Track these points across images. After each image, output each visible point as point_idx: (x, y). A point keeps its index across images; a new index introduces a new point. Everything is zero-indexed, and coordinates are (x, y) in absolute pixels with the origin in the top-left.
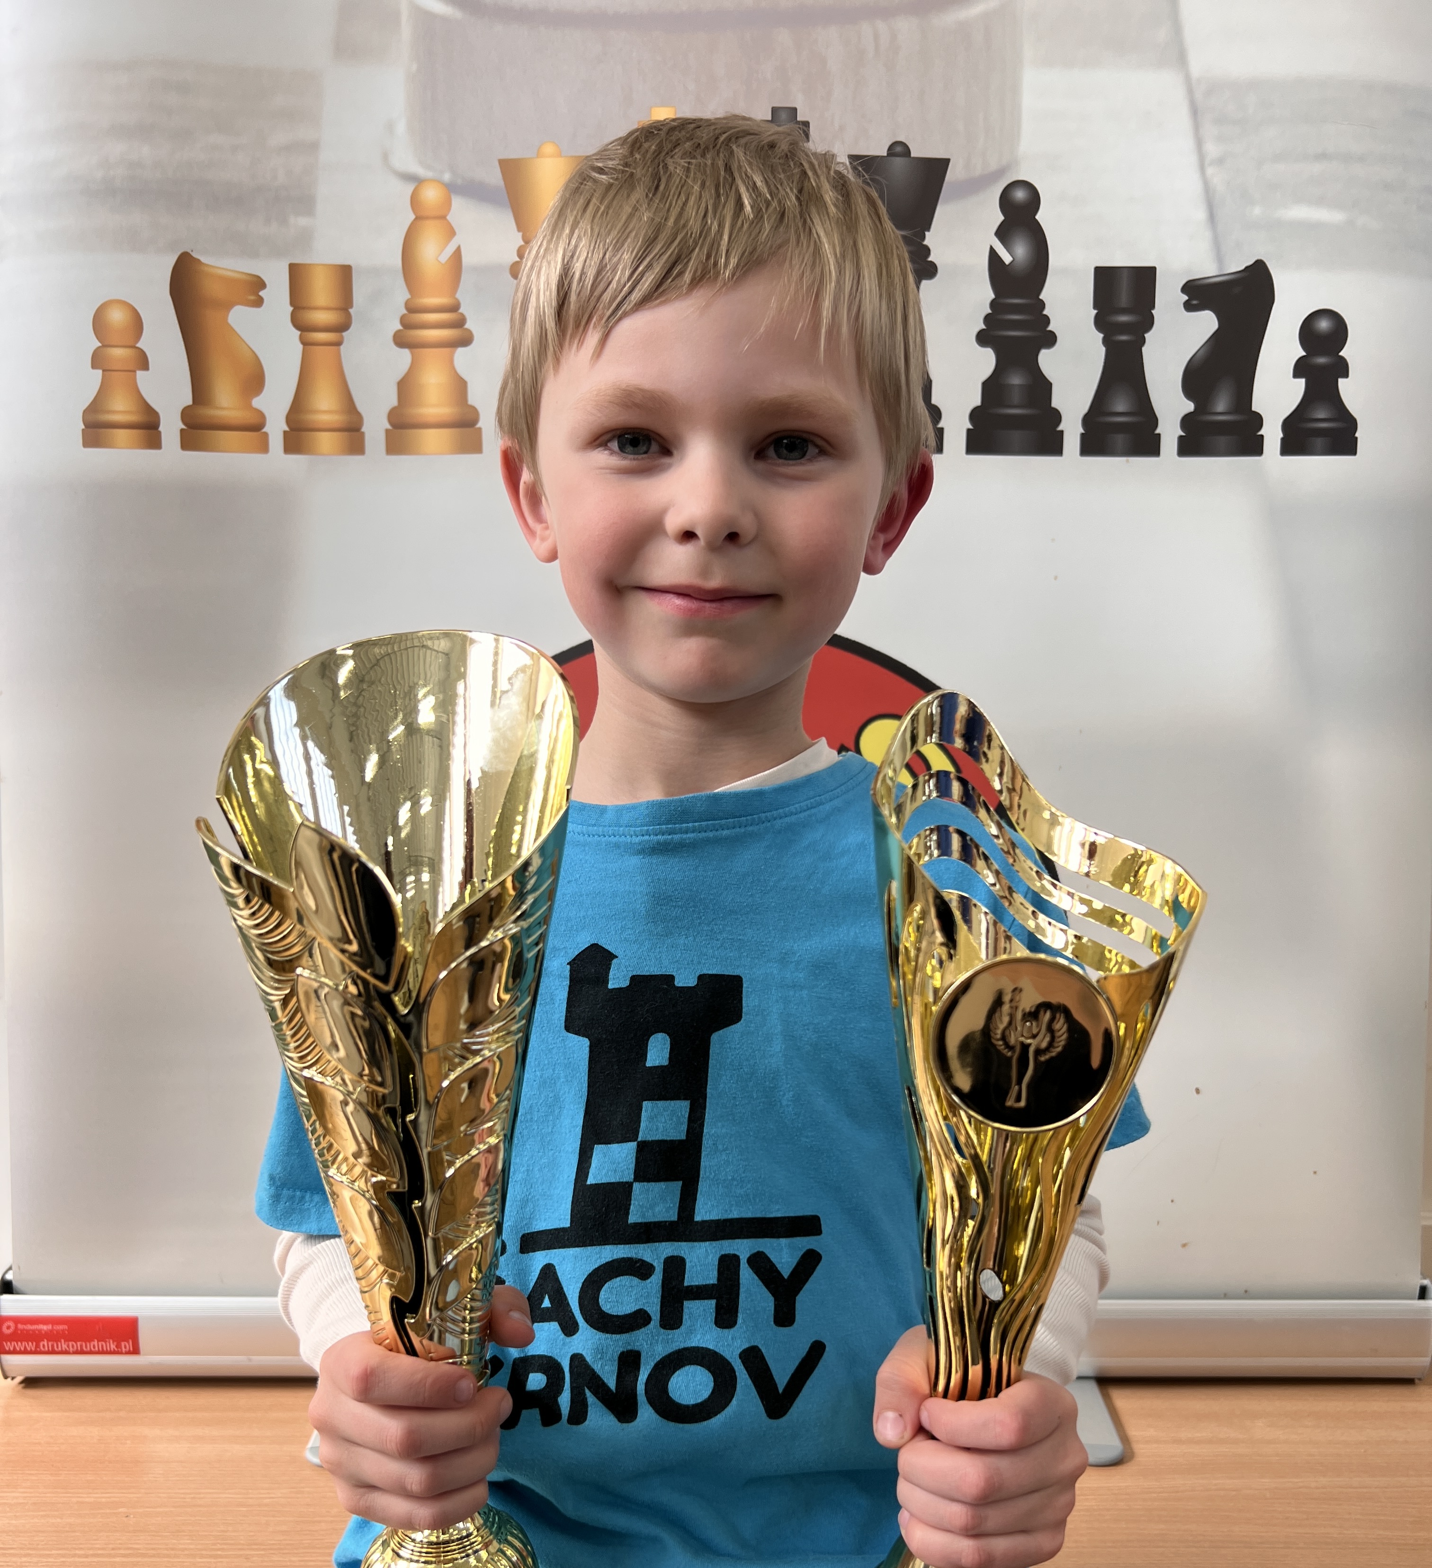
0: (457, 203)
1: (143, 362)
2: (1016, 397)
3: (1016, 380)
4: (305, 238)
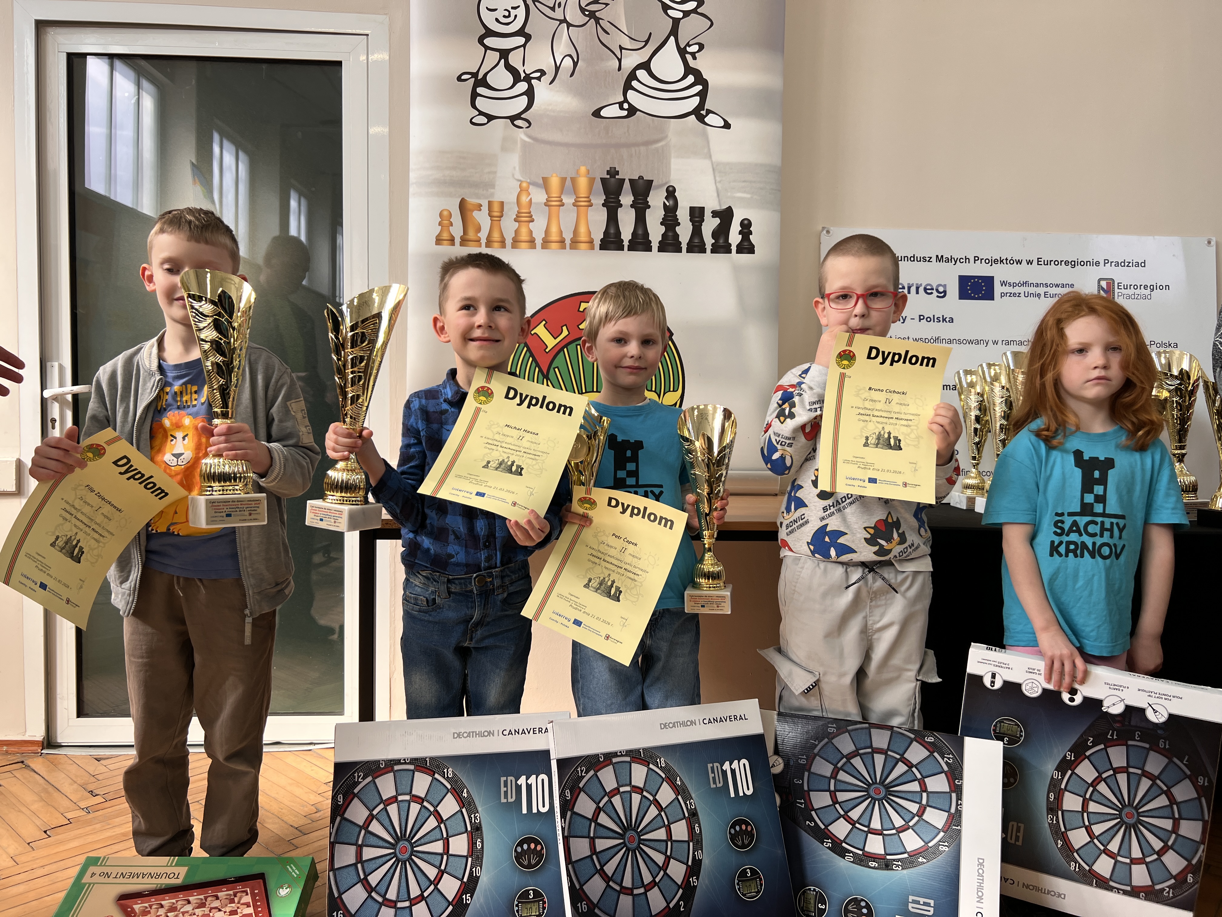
0: (531, 187)
1: (452, 225)
2: (670, 238)
3: (670, 234)
4: (492, 195)
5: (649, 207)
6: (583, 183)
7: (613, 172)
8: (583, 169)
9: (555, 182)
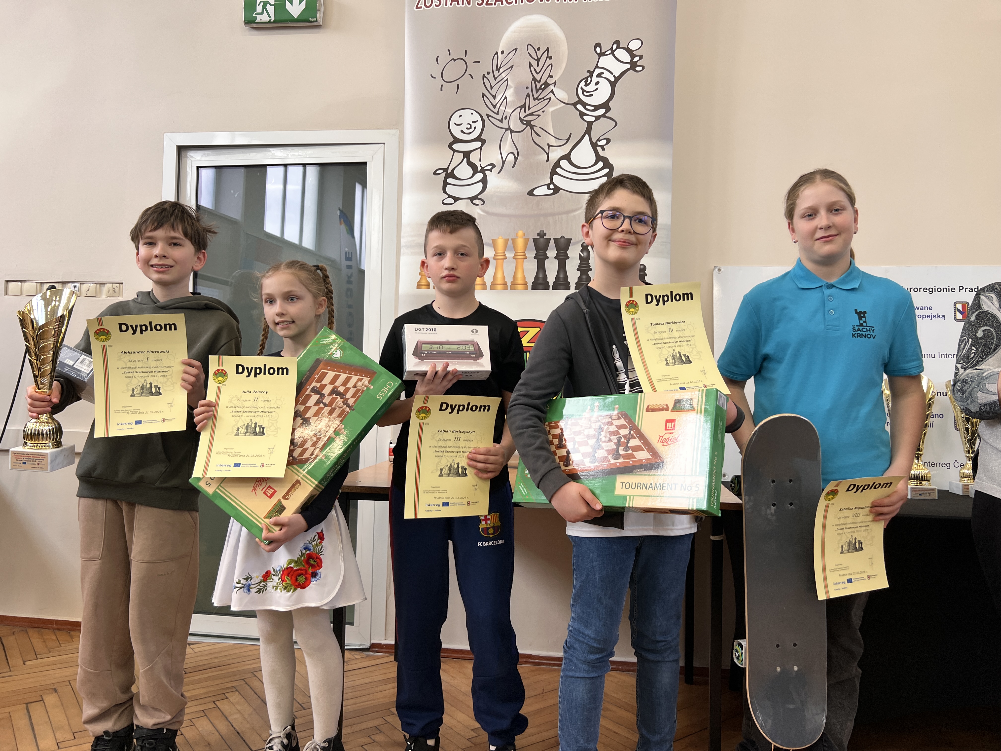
2: (584, 280)
3: (584, 277)
5: (568, 258)
6: (520, 242)
7: (542, 234)
8: (520, 233)
9: (500, 242)
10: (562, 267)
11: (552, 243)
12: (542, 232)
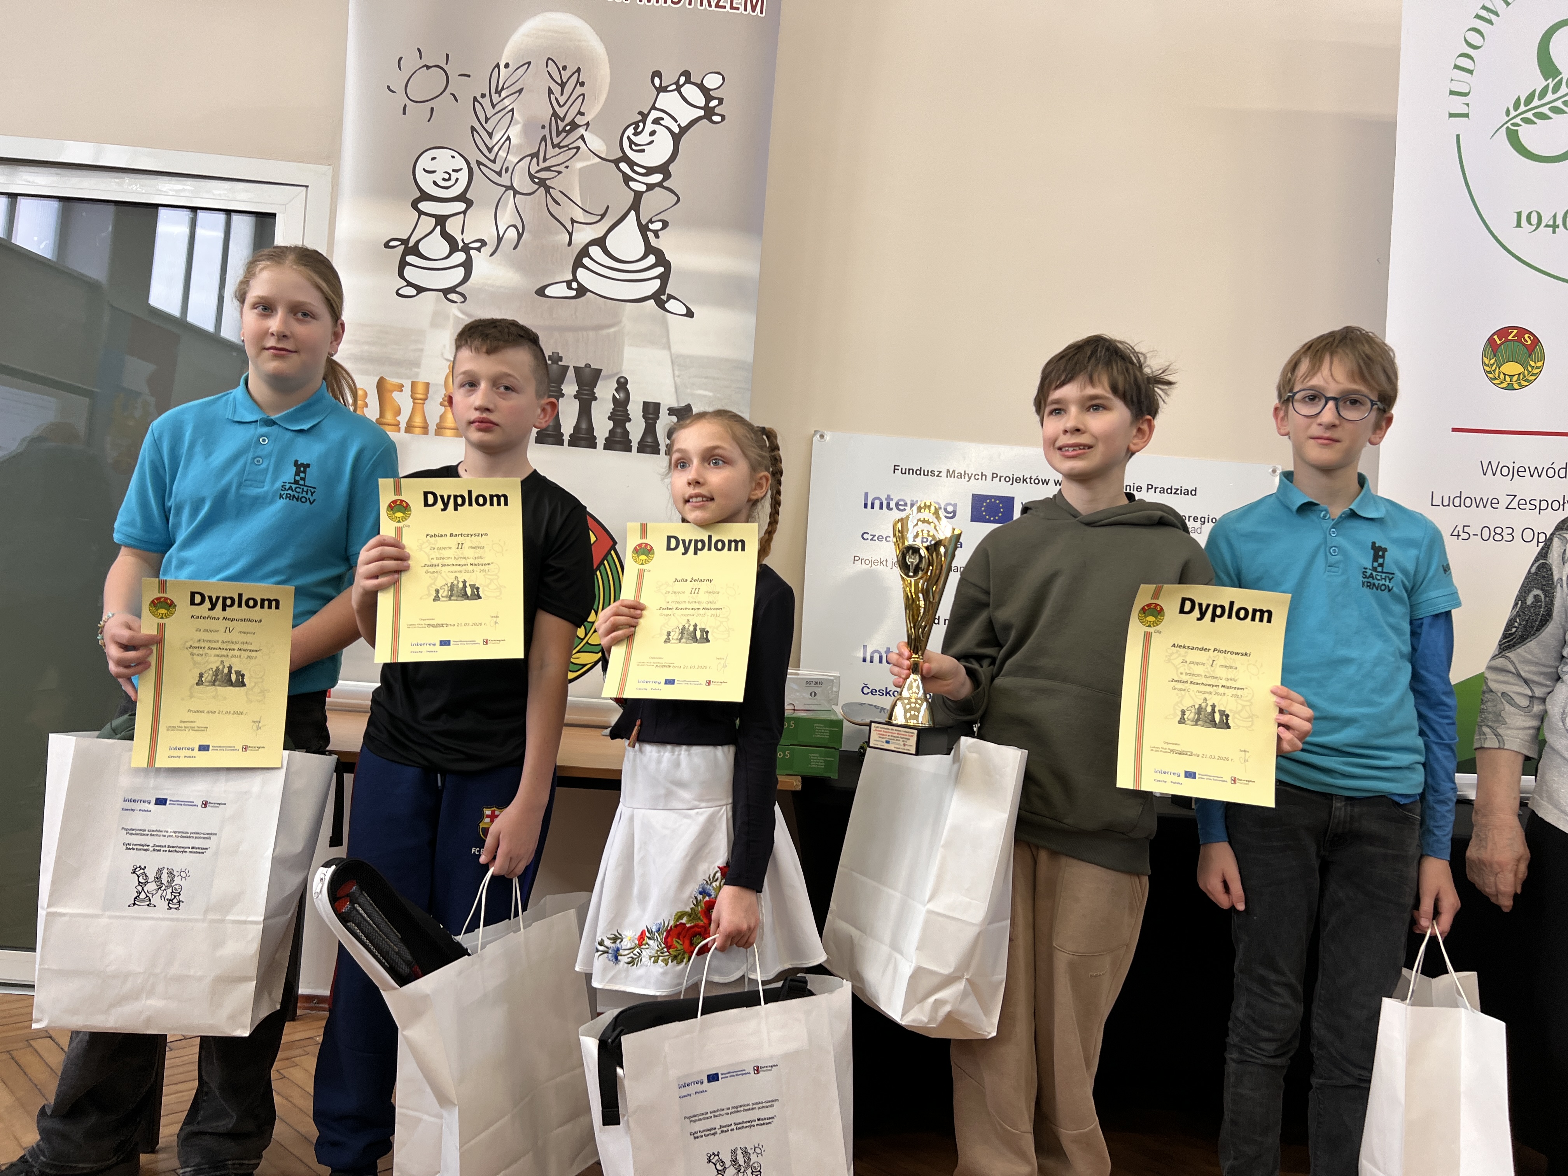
1: (367, 406)
2: (619, 435)
3: (619, 430)
4: (417, 374)
5: (596, 399)
7: (556, 358)
10: (585, 412)
11: (571, 373)
12: (555, 355)
